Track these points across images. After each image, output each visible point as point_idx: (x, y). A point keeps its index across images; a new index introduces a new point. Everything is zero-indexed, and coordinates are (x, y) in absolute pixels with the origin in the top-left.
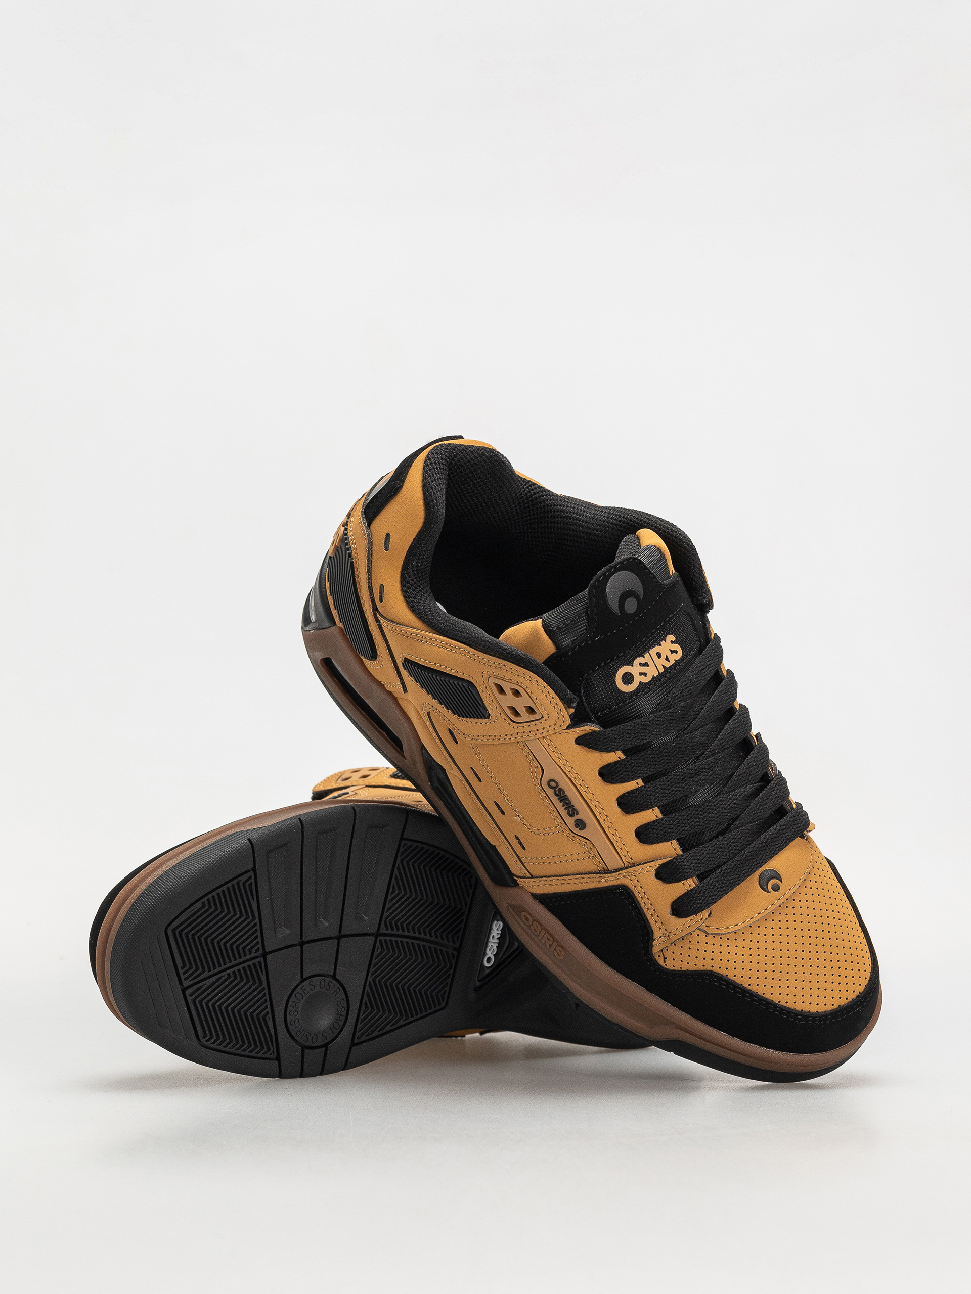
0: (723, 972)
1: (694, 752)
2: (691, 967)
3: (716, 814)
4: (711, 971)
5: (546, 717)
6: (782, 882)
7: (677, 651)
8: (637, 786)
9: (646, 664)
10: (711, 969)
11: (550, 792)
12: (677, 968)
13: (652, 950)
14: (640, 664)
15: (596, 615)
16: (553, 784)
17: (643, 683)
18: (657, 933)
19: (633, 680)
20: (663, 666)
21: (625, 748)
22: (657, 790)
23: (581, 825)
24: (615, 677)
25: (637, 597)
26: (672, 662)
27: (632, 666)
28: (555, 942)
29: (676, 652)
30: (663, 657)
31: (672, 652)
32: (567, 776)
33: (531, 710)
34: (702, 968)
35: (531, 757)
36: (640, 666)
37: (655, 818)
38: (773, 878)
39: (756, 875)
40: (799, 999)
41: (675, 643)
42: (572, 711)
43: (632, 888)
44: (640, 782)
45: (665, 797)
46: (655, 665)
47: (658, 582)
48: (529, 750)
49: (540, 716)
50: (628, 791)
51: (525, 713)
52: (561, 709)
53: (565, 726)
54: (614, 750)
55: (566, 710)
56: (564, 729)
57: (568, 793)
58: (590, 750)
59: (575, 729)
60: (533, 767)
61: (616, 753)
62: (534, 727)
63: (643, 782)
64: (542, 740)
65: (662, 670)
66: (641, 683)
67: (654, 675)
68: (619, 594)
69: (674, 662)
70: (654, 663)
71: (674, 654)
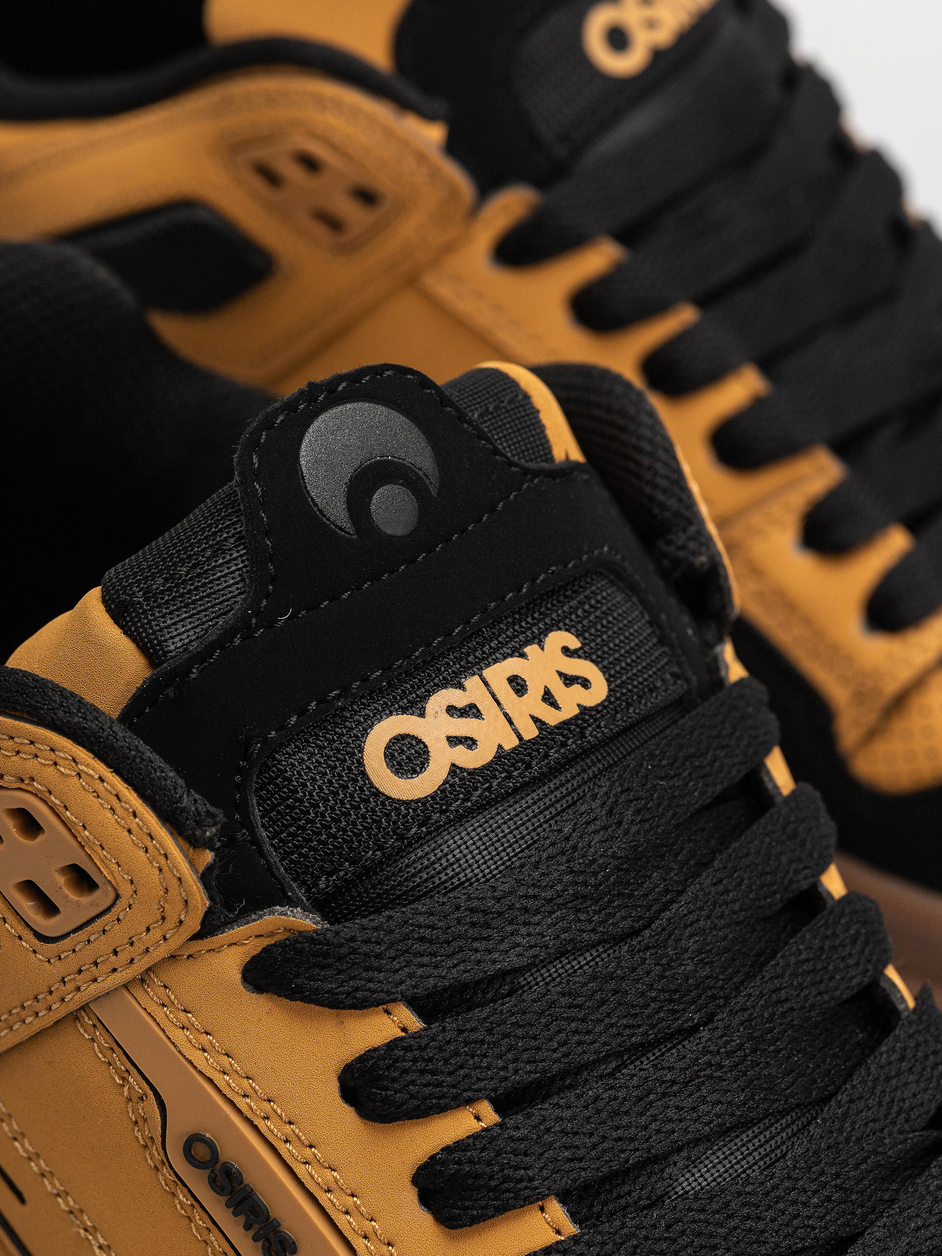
1: (677, 1011)
3: (773, 1220)
5: (126, 890)
7: (586, 680)
8: (475, 1126)
9: (471, 711)
11: (200, 1183)
14: (451, 710)
15: (267, 534)
16: (200, 1151)
17: (462, 770)
19: (427, 760)
20: (535, 720)
21: (419, 991)
22: (548, 1138)
24: (361, 751)
25: (414, 483)
26: (569, 711)
27: (422, 715)
29: (585, 683)
30: (535, 692)
31: (569, 680)
32: (239, 1111)
33: (81, 880)
35: (121, 1064)
36: (452, 716)
37: (552, 1238)
41: (580, 657)
42: (208, 856)
44: (489, 1115)
45: (580, 1160)
46: (506, 715)
47: (496, 452)
48: (110, 1040)
49: (112, 896)
50: (443, 1150)
51: (66, 896)
52: (169, 856)
53: (194, 924)
54: (378, 1004)
55: (186, 856)
56: (198, 936)
57: (252, 1178)
58: (299, 1004)
59: (232, 931)
60: (135, 1099)
61: (388, 1012)
62: (102, 945)
63: (497, 1111)
64: (138, 992)
65: (530, 732)
66: (454, 769)
67: (500, 747)
68: (347, 473)
69: (576, 711)
70: (502, 709)
71: (577, 687)
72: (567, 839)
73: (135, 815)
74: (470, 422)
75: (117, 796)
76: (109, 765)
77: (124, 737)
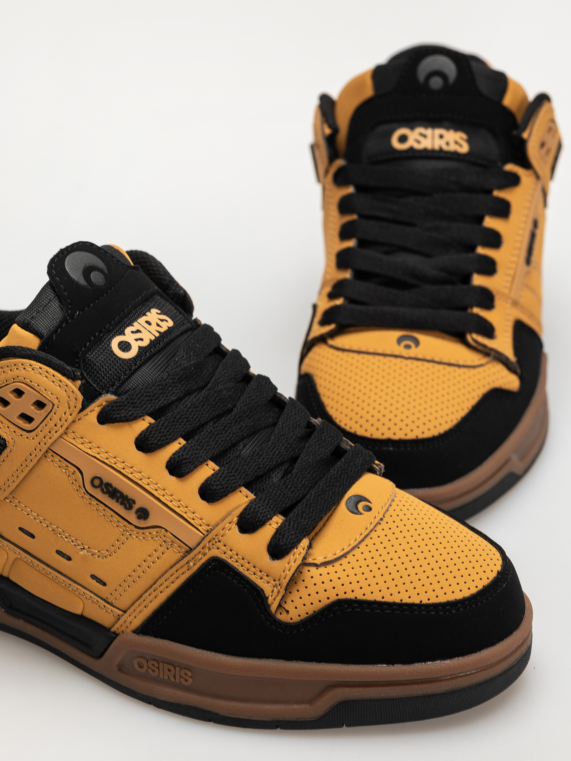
0: (351, 596)
2: (317, 606)
4: (338, 599)
5: (56, 402)
6: (371, 503)
7: (166, 320)
8: (180, 446)
9: (138, 331)
10: (337, 598)
11: (98, 493)
12: (304, 616)
13: (271, 611)
14: (132, 332)
15: (65, 291)
16: (97, 482)
17: (142, 347)
18: (267, 588)
19: (131, 346)
20: (157, 331)
21: (151, 411)
23: (143, 514)
24: (111, 347)
25: (100, 270)
26: (165, 328)
27: (125, 335)
28: (177, 668)
30: (154, 324)
31: (162, 320)
32: (107, 464)
33: (40, 405)
34: (328, 602)
35: (64, 463)
37: (212, 472)
38: (361, 501)
39: (343, 505)
40: (440, 592)
41: (162, 315)
42: (79, 382)
43: (223, 557)
44: (183, 442)
46: (149, 331)
47: (119, 261)
48: (59, 457)
49: (51, 405)
50: (173, 455)
51: (36, 412)
52: (68, 385)
53: (79, 406)
54: (140, 417)
55: (72, 384)
56: (81, 411)
57: (116, 484)
58: (116, 424)
59: (91, 406)
60: (71, 475)
61: (144, 420)
62: (51, 424)
63: (184, 440)
64: (65, 437)
65: (157, 335)
66: (140, 348)
67: (150, 340)
68: (81, 270)
69: (167, 328)
70: (147, 330)
71: (165, 322)
72: (178, 362)
73: (54, 376)
74: (109, 253)
75: (47, 372)
76: (41, 363)
77: (43, 354)
